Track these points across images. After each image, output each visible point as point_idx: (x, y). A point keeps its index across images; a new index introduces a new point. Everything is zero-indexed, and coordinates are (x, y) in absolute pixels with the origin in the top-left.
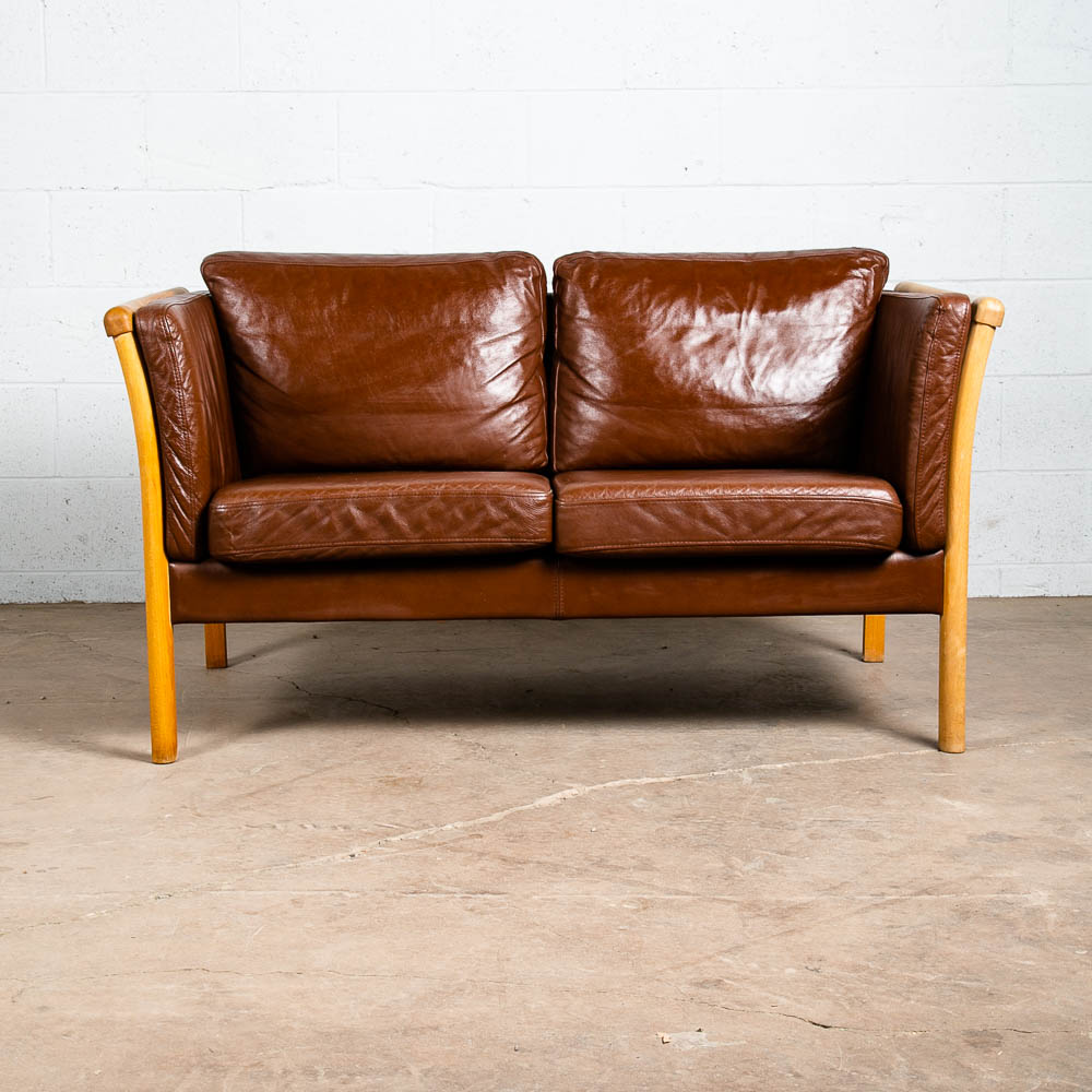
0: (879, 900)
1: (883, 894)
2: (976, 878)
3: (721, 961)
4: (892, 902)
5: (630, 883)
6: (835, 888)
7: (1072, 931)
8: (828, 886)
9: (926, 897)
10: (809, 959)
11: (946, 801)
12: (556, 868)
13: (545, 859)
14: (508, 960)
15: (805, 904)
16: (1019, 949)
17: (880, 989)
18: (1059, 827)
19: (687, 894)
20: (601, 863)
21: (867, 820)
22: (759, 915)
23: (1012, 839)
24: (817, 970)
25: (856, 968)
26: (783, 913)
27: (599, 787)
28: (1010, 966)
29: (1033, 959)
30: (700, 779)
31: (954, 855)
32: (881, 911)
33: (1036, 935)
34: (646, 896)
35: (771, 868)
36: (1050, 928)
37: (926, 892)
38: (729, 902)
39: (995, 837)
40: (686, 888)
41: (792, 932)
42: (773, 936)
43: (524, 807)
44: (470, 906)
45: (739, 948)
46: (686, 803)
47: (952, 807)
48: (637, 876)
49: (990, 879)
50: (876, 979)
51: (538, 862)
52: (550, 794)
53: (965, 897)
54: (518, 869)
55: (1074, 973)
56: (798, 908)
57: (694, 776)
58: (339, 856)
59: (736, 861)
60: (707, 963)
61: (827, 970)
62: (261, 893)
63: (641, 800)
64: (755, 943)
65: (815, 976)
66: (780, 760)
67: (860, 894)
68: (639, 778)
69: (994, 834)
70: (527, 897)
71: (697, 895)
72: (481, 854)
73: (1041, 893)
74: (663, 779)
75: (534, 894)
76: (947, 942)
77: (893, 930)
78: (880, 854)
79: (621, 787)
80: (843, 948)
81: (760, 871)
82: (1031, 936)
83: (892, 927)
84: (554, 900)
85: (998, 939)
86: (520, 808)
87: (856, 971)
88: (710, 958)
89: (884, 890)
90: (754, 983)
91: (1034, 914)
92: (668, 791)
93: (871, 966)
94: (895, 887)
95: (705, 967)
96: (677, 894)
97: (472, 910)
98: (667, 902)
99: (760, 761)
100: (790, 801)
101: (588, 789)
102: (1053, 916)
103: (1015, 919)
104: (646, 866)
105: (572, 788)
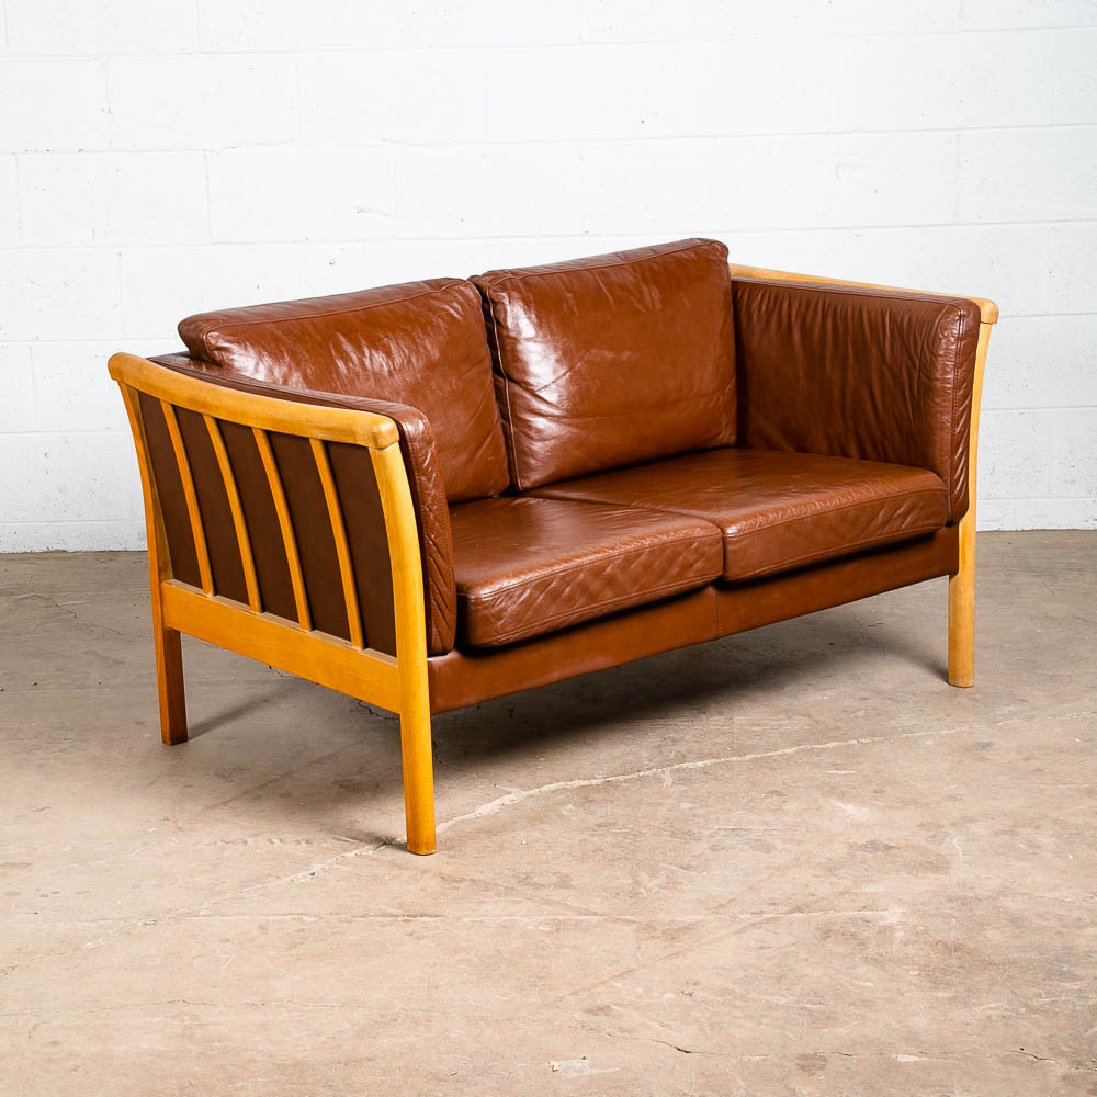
0: (757, 919)
1: (762, 912)
2: (843, 893)
3: (613, 987)
4: (768, 921)
5: (548, 902)
6: (722, 906)
7: (911, 950)
8: (717, 904)
9: (798, 915)
10: (687, 983)
11: (840, 804)
12: (488, 886)
13: (477, 876)
14: (436, 987)
15: (693, 924)
16: (862, 969)
17: (739, 1014)
18: (931, 834)
19: (595, 914)
20: (525, 880)
21: (765, 827)
22: (652, 937)
23: (888, 848)
24: (690, 995)
25: (724, 992)
26: (674, 933)
27: (535, 792)
28: (851, 988)
29: (873, 982)
30: (626, 781)
31: (832, 868)
32: (757, 931)
33: (882, 955)
34: (560, 918)
35: (672, 884)
36: (896, 946)
37: (798, 909)
38: (629, 922)
39: (873, 846)
40: (595, 907)
41: (677, 954)
42: (661, 959)
43: (467, 817)
44: (409, 930)
45: (630, 972)
46: (609, 809)
47: (845, 811)
48: (556, 895)
49: (856, 894)
50: (738, 1003)
51: (472, 880)
52: (491, 801)
53: (831, 915)
54: (455, 888)
55: (902, 994)
56: (686, 929)
57: (621, 778)
58: (300, 875)
59: (643, 876)
60: (601, 989)
61: (699, 994)
62: (233, 918)
63: (570, 806)
64: (644, 966)
65: (688, 1001)
66: (701, 758)
67: (742, 912)
68: (571, 780)
69: (872, 843)
70: (459, 919)
71: (604, 915)
72: (424, 872)
73: (896, 909)
74: (594, 782)
75: (466, 916)
76: (805, 963)
77: (762, 951)
78: (767, 868)
79: (554, 791)
80: (715, 971)
81: (661, 888)
82: (877, 957)
83: (762, 948)
84: (482, 922)
85: (848, 959)
86: (463, 818)
87: (723, 995)
88: (603, 983)
89: (764, 908)
90: (637, 1009)
91: (886, 931)
92: (597, 796)
93: (737, 990)
94: (774, 904)
95: (599, 993)
96: (587, 915)
97: (411, 934)
98: (577, 924)
99: (683, 758)
100: (702, 806)
101: (525, 794)
102: (900, 934)
103: (868, 938)
104: (564, 883)
105: (509, 793)
